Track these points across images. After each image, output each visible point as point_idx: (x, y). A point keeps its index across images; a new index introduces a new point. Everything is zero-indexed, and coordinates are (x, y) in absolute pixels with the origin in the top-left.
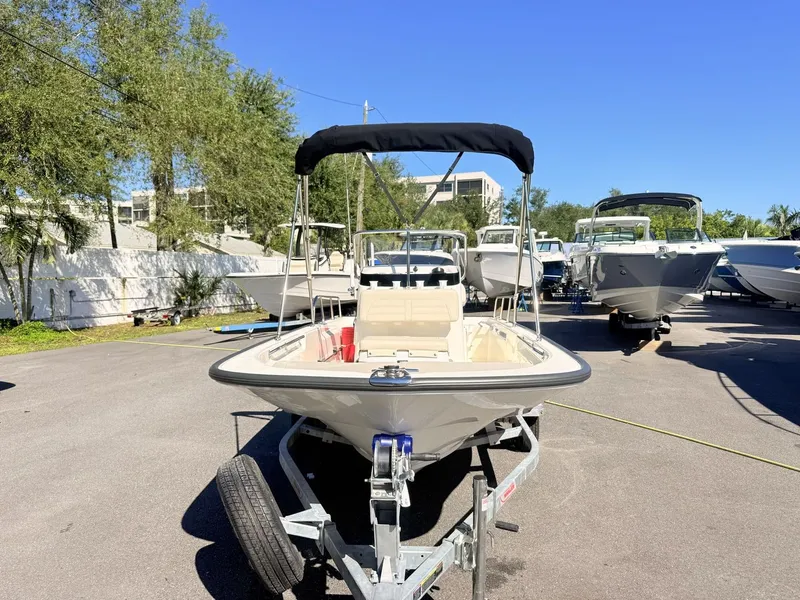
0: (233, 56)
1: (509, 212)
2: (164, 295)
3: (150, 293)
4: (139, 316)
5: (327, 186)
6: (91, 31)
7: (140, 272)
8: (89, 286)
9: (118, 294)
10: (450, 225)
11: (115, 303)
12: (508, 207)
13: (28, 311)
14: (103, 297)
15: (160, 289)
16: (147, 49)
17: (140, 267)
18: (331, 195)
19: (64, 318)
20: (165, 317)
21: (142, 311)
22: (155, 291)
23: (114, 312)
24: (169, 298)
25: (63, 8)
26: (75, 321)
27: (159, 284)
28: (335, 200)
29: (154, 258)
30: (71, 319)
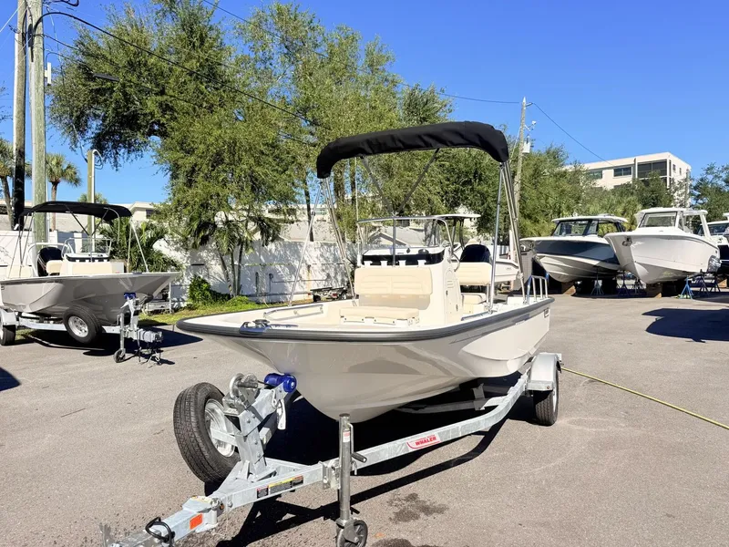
0: (399, 78)
1: (697, 193)
2: (339, 278)
3: (328, 276)
4: (316, 294)
5: (480, 180)
6: (290, 73)
7: (322, 259)
8: (283, 270)
9: (305, 277)
10: (620, 210)
11: (302, 284)
12: (695, 188)
13: (238, 289)
14: (293, 279)
15: (336, 274)
16: (328, 81)
17: (322, 256)
18: (484, 188)
19: (266, 295)
20: (334, 295)
21: (319, 290)
22: (332, 275)
23: (301, 290)
24: (343, 280)
25: (269, 59)
26: (273, 297)
27: (335, 269)
28: (487, 192)
29: (332, 248)
30: (270, 295)
